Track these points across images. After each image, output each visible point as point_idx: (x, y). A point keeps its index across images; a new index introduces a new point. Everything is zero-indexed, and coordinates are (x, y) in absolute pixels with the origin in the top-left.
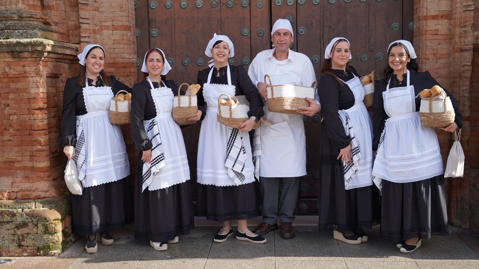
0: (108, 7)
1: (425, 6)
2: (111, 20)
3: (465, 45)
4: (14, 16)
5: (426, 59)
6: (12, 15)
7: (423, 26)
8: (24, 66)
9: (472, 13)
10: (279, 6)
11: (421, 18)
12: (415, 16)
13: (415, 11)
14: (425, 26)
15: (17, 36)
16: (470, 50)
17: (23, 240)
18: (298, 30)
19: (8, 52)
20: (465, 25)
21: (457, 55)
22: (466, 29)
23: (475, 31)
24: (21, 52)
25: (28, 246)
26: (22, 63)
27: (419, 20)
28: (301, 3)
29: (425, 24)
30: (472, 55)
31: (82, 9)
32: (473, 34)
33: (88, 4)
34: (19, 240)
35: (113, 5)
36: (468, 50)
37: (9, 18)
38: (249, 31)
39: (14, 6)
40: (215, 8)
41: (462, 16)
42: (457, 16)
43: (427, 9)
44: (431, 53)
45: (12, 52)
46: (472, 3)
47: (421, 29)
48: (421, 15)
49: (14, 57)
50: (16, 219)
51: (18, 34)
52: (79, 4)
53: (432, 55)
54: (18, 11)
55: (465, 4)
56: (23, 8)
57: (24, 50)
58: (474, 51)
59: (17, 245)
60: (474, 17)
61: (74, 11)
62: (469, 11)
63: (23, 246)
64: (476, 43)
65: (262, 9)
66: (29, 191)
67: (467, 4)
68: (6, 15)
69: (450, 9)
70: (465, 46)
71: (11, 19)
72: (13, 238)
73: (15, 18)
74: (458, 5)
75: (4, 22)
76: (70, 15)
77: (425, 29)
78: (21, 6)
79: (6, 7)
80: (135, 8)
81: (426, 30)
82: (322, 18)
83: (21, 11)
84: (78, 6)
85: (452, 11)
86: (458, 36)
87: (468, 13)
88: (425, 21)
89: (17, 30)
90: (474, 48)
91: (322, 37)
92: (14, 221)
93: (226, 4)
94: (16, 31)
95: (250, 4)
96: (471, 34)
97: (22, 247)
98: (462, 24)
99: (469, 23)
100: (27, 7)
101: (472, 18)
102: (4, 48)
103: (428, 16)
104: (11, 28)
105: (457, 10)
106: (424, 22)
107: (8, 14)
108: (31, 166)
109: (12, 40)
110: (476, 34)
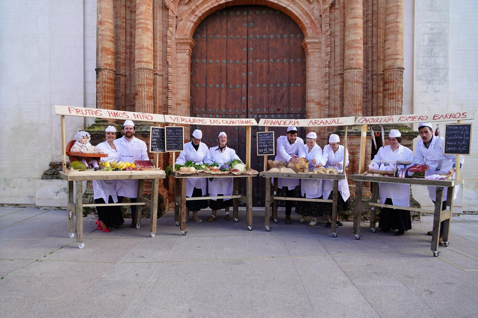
8: (147, 140)
17: (144, 212)
19: (141, 135)
21: (322, 141)
23: (329, 131)
24: (147, 135)
25: (146, 214)
26: (147, 139)
28: (260, 117)
45: (143, 135)
47: (308, 130)
49: (143, 137)
63: (144, 214)
66: (147, 192)
86: (322, 133)
96: (327, 132)
108: (147, 181)
109: (143, 130)
110: (329, 133)
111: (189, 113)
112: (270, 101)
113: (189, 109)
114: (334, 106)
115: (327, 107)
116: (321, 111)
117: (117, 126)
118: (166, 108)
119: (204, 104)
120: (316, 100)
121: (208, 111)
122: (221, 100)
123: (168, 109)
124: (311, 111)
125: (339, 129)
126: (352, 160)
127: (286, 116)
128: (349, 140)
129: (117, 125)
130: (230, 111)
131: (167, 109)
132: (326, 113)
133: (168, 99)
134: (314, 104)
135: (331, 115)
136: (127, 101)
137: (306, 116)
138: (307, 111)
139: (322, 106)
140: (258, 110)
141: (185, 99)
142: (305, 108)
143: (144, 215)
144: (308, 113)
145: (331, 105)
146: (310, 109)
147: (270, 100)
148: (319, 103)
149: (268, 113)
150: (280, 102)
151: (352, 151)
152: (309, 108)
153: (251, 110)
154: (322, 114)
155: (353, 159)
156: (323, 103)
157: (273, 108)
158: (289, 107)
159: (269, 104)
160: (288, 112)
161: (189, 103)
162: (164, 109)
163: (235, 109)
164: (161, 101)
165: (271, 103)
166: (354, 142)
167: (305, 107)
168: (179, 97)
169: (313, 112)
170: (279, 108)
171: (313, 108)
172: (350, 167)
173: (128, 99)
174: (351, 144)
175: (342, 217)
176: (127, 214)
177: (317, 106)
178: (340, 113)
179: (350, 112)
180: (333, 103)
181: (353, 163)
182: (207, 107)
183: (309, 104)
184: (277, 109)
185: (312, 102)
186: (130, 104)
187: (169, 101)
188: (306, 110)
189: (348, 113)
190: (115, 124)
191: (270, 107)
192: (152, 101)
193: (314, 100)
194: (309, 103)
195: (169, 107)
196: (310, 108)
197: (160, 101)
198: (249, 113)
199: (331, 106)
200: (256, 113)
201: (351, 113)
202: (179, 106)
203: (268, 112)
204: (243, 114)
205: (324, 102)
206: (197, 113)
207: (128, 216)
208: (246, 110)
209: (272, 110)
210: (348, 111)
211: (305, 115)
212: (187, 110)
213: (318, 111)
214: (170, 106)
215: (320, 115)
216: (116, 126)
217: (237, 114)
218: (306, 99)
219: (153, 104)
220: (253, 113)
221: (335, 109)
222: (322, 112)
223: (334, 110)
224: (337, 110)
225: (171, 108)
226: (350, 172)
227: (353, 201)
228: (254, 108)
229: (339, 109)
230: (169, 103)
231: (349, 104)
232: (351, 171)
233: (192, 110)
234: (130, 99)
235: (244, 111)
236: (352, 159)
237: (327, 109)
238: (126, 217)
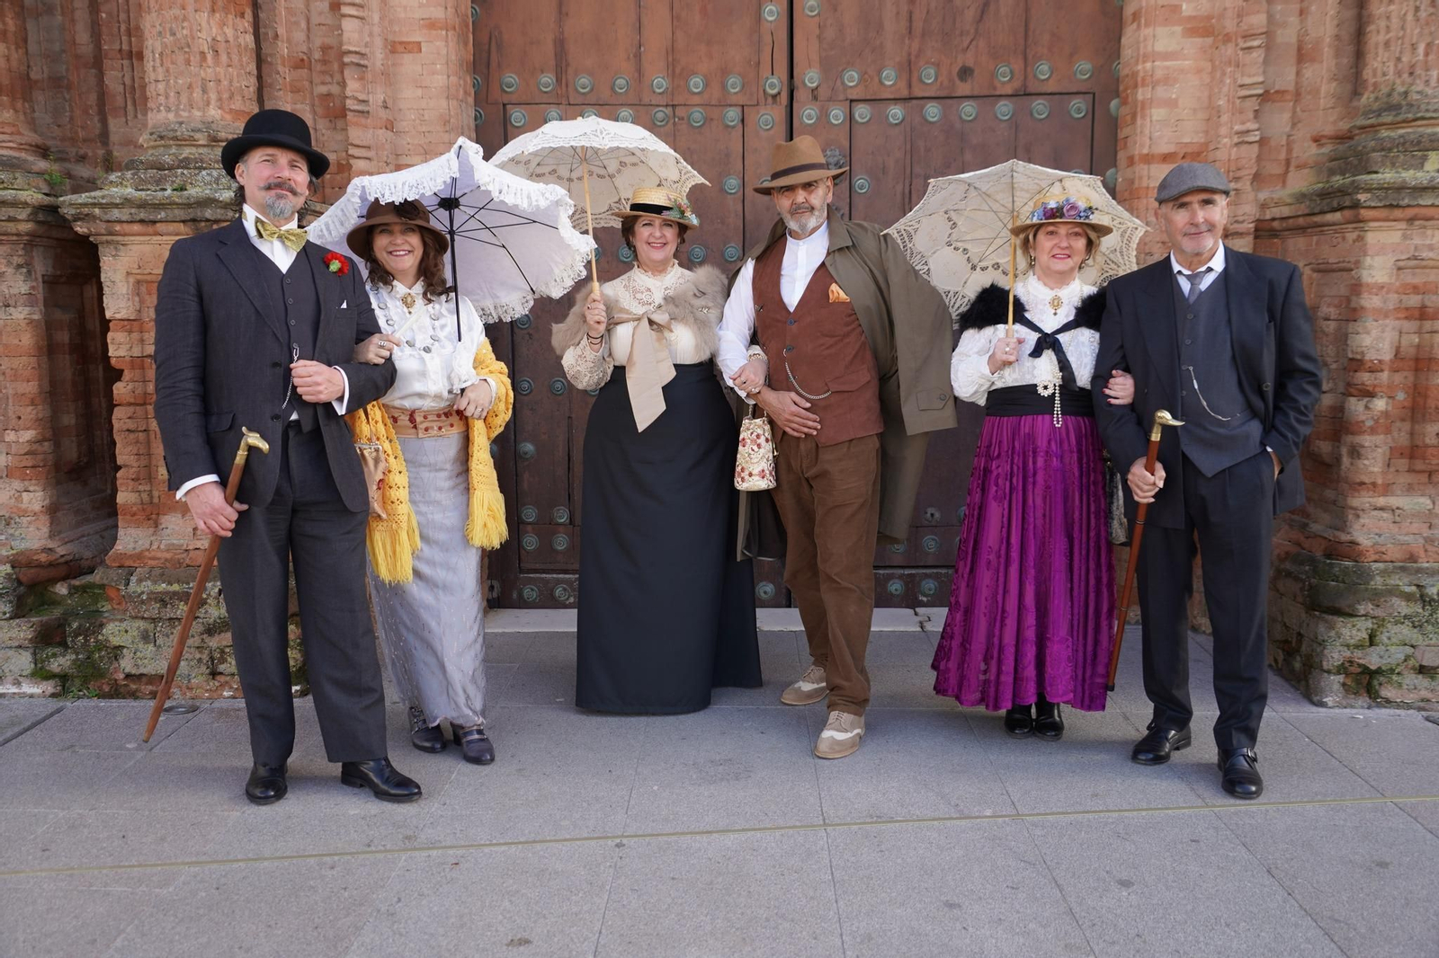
0: (414, 120)
1: (1147, 132)
2: (422, 151)
3: (1237, 222)
4: (197, 136)
5: (1146, 254)
6: (192, 134)
7: (1141, 178)
9: (1256, 148)
10: (810, 125)
11: (1137, 158)
12: (1121, 155)
13: (1120, 144)
14: (1145, 179)
15: (205, 184)
16: (1248, 234)
17: (223, 660)
18: (853, 182)
19: (184, 222)
20: (1237, 175)
22: (1238, 186)
23: (1258, 190)
27: (1131, 161)
28: (860, 120)
29: (1145, 173)
30: (1251, 246)
31: (356, 124)
32: (1256, 196)
33: (368, 112)
34: (212, 659)
35: (426, 117)
36: (1241, 234)
37: (186, 140)
38: (741, 182)
39: (197, 114)
40: (662, 129)
41: (1230, 155)
42: (1220, 155)
43: (1150, 139)
44: (1158, 239)
45: (194, 220)
46: (1255, 126)
47: (1136, 185)
48: (1137, 153)
50: (206, 612)
51: (208, 178)
52: (348, 113)
53: (1160, 245)
54: (208, 124)
55: (1237, 128)
56: (218, 117)
57: (223, 218)
58: (1256, 237)
59: (208, 671)
60: (1259, 158)
61: (335, 128)
62: (1246, 145)
63: (221, 673)
64: (1262, 218)
65: (771, 132)
67: (1243, 128)
68: (179, 133)
69: (1203, 140)
70: (1236, 226)
71: (190, 141)
72: (198, 656)
73: (201, 142)
74: (1223, 131)
75: (173, 150)
76: (325, 138)
77: (1145, 185)
78: (214, 113)
79: (177, 114)
80: (476, 126)
81: (1148, 188)
82: (908, 157)
83: (214, 126)
84: (345, 116)
85: (1206, 144)
87: (1244, 147)
88: (1146, 167)
89: (205, 169)
90: (1256, 230)
91: (907, 200)
92: (202, 616)
93: (689, 119)
94: (204, 173)
95: (743, 121)
96: (1251, 196)
97: (218, 677)
98: (1231, 174)
99: (1246, 172)
100: (228, 117)
101: (1253, 161)
102: (176, 211)
103: (1153, 156)
104: (192, 166)
105: (1219, 143)
106: (1141, 169)
107: (183, 131)
109: (193, 192)
110: (1263, 196)
111: (471, 100)
112: (918, 25)
113: (468, 79)
114: (1294, 40)
115: (1256, 43)
116: (1218, 74)
117: (40, 173)
118: (336, 66)
119: (549, 48)
120: (1187, 9)
121: (571, 90)
122: (645, 20)
123: (347, 72)
124: (1159, 74)
125: (1332, 172)
126: (1412, 351)
127: (1005, 109)
128: (1405, 237)
129: (42, 165)
130: (696, 83)
131: (337, 77)
132: (1247, 81)
133: (344, 16)
134: (1178, 29)
135: (1277, 92)
136: (104, 29)
137: (1124, 103)
138: (1135, 74)
139: (1227, 38)
140: (851, 78)
141: (438, 13)
142: (1119, 57)
143: (222, 679)
144: (1136, 86)
145: (1279, 32)
146: (1148, 65)
147: (919, 15)
148: (1203, 28)
149: (905, 93)
150: (976, 30)
151: (1414, 301)
152: (1146, 58)
153: (810, 77)
154: (1225, 89)
155: (1418, 346)
156: (1230, 25)
157: (937, 65)
158: (1025, 59)
159: (916, 45)
160: (1017, 84)
161: (466, 44)
162: (323, 72)
163: (725, 72)
164: (303, 25)
165: (923, 35)
166: (1431, 248)
167: (1115, 53)
168: (405, 7)
169: (1167, 81)
170: (970, 63)
171: (1167, 56)
172: (1401, 396)
173: (109, 14)
174: (1415, 258)
175: (1344, 685)
176: (128, 676)
177: (1192, 45)
178: (1334, 78)
179: (1413, 66)
180: (1294, 20)
181: (1417, 370)
182: (567, 65)
183: (1148, 31)
184: (956, 70)
185: (1166, 22)
186: (125, 47)
187: (349, 26)
188: (1125, 72)
189: (1399, 74)
190: (31, 158)
191: (917, 56)
192: (246, 23)
193: (1176, 9)
194: (1147, 25)
195: (346, 60)
196: (1154, 56)
197: (297, 23)
198: (800, 95)
199: (1279, 40)
200: (842, 97)
201: (1418, 71)
202: (407, 58)
203: (910, 86)
204: (770, 100)
205: (1240, 16)
206: (514, 99)
207: (133, 687)
208: (785, 76)
209: (929, 74)
210: (1399, 59)
211: (1114, 103)
212: (454, 79)
213: (1199, 71)
214: (355, 59)
215: (1210, 97)
216: (35, 168)
217: (734, 100)
218: (1122, 8)
219: (250, 39)
220: (823, 93)
221: (1303, 55)
222: (1224, 74)
223: (1293, 60)
224: (1313, 60)
225: (358, 65)
226: (1398, 424)
227: (1414, 588)
228: (830, 68)
229: (1327, 52)
230: (346, 36)
231: (1410, 17)
232: (1403, 420)
233: (487, 78)
234: (123, 16)
235: (772, 86)
236: (1411, 346)
237: (1258, 55)
238: (122, 690)
